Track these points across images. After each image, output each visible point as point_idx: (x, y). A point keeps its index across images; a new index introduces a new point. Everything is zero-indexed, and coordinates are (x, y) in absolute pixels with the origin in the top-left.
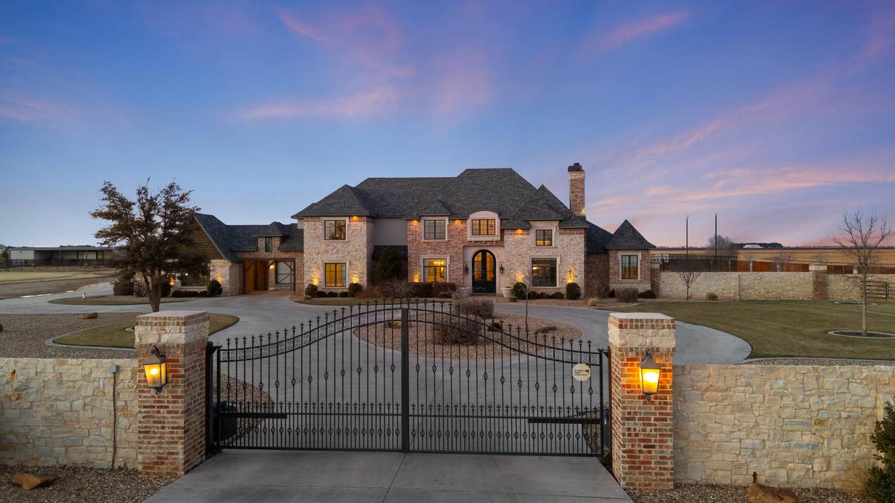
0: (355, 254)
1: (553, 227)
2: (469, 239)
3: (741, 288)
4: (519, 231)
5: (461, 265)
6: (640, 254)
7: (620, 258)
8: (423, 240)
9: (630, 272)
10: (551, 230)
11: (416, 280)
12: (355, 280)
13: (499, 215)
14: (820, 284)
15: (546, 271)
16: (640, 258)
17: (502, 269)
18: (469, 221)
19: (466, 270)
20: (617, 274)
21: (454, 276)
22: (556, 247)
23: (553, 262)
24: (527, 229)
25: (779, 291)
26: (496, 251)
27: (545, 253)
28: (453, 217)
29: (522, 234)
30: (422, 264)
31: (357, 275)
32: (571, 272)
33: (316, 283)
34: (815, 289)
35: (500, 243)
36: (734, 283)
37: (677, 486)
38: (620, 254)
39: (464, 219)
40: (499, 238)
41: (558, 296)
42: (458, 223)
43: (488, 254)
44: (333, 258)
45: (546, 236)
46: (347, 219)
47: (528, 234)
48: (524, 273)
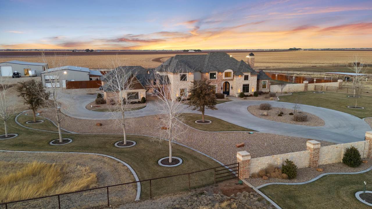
0: (190, 85)
1: (249, 74)
2: (223, 78)
4: (240, 76)
5: (221, 87)
6: (267, 81)
8: (210, 79)
9: (264, 86)
10: (248, 75)
13: (233, 71)
14: (306, 87)
15: (246, 88)
17: (232, 87)
18: (224, 73)
19: (222, 88)
20: (261, 87)
21: (218, 91)
22: (249, 81)
23: (249, 85)
24: (242, 75)
25: (297, 89)
26: (230, 82)
27: (246, 82)
28: (218, 71)
29: (241, 77)
32: (253, 88)
33: (177, 96)
35: (232, 80)
38: (262, 81)
39: (222, 72)
40: (232, 78)
41: (251, 96)
42: (220, 73)
43: (227, 83)
44: (182, 87)
45: (246, 78)
47: (242, 77)
48: (241, 89)
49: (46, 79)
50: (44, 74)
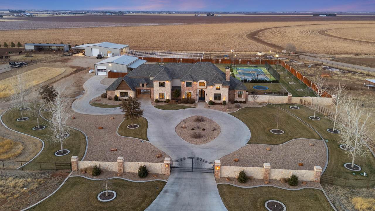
0: (167, 91)
1: (221, 85)
2: (198, 87)
3: (269, 100)
4: (211, 86)
5: (196, 94)
6: (243, 91)
7: (238, 92)
8: (186, 87)
9: (240, 96)
11: (184, 98)
12: (168, 98)
13: (206, 81)
14: (290, 99)
15: (218, 97)
16: (243, 92)
17: (207, 95)
18: (198, 83)
19: (197, 95)
20: (237, 96)
21: (194, 97)
22: (221, 91)
23: (220, 94)
25: (279, 101)
26: (205, 90)
27: (218, 92)
28: (194, 81)
30: (185, 93)
31: (168, 97)
32: (225, 97)
33: (157, 98)
34: (288, 101)
36: (268, 99)
37: (220, 177)
38: (238, 91)
39: (197, 81)
40: (206, 87)
41: (220, 104)
42: (195, 83)
43: (203, 91)
44: (162, 92)
46: (165, 82)
47: (214, 87)
48: (212, 97)
49: (98, 68)
50: (97, 65)
